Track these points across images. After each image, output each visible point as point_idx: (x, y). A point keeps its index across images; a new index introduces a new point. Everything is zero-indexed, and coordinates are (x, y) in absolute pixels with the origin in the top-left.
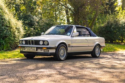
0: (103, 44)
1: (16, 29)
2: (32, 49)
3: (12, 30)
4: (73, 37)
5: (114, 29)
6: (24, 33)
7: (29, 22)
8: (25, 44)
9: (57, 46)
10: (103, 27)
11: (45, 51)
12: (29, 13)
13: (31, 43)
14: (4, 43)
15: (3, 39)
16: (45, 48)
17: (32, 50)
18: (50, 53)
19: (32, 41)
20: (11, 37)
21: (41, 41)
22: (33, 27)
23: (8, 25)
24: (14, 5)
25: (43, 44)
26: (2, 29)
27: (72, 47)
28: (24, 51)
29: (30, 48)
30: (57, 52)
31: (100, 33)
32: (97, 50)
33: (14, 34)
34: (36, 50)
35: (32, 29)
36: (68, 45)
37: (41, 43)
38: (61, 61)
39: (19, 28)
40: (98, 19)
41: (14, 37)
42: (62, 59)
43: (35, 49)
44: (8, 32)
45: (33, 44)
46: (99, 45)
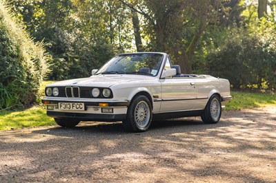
0: (226, 95)
1: (31, 62)
2: (75, 106)
3: (23, 64)
4: (164, 78)
5: (243, 58)
6: (48, 70)
7: (55, 45)
8: (58, 96)
9: (130, 99)
10: (219, 55)
11: (104, 110)
12: (53, 25)
13: (72, 93)
14: (6, 92)
15: (5, 84)
16: (104, 105)
17: (75, 108)
18: (116, 115)
19: (75, 89)
20: (22, 79)
21: (95, 89)
22: (64, 55)
23: (15, 53)
24: (21, 8)
25: (100, 95)
26: (3, 61)
27: (163, 100)
28: (55, 110)
29: (71, 104)
30: (131, 113)
31: (211, 68)
32: (214, 107)
33: (29, 74)
34: (83, 109)
35: (62, 60)
36: (154, 97)
37: (96, 93)
38: (141, 133)
39: (39, 59)
40: (205, 37)
41: (29, 79)
42: (142, 127)
43: (81, 106)
44: (16, 69)
45: (76, 96)
46: (217, 95)
